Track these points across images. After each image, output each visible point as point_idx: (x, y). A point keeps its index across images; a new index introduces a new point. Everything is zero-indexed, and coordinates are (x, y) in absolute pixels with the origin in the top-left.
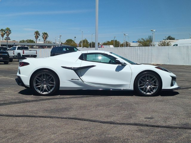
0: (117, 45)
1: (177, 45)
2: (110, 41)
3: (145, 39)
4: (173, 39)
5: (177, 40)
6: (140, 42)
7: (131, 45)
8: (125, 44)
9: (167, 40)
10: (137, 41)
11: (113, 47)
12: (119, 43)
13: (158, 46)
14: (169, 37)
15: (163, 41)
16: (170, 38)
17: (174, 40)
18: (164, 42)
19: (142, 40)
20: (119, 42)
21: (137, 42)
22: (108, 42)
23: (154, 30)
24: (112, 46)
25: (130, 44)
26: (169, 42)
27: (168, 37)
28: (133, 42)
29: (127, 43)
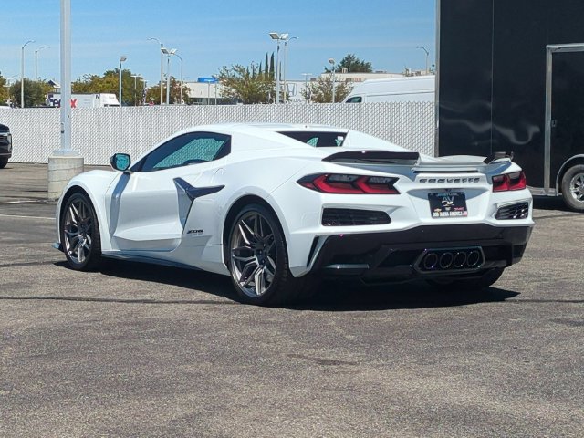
0: (135, 92)
1: (360, 100)
2: (102, 76)
3: (251, 71)
4: (364, 68)
5: (378, 72)
6: (230, 82)
7: (192, 95)
8: (165, 90)
9: (340, 71)
10: (217, 75)
11: (116, 102)
12: (141, 85)
13: (302, 98)
14: (349, 58)
15: (324, 76)
16: (352, 66)
17: (370, 72)
18: (328, 81)
19: (237, 75)
20: (138, 78)
21: (215, 80)
22: (93, 78)
23: (285, 36)
24: (109, 98)
25: (186, 89)
26: (347, 80)
27: (343, 62)
28: (201, 80)
29: (173, 83)
